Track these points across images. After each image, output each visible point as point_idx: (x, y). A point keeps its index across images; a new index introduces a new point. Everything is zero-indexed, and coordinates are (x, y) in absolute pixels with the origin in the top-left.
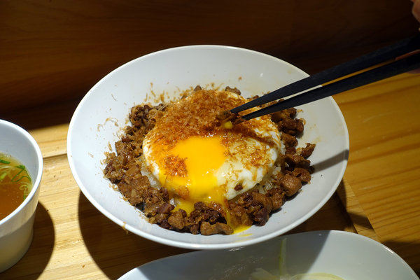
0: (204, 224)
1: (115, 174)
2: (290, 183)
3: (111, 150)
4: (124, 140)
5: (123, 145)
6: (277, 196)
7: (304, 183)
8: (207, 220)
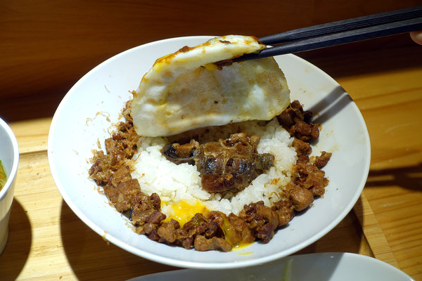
0: (199, 239)
1: (101, 176)
2: (300, 196)
3: (100, 147)
4: (115, 138)
5: (113, 143)
6: (285, 210)
7: (316, 197)
8: (202, 234)
